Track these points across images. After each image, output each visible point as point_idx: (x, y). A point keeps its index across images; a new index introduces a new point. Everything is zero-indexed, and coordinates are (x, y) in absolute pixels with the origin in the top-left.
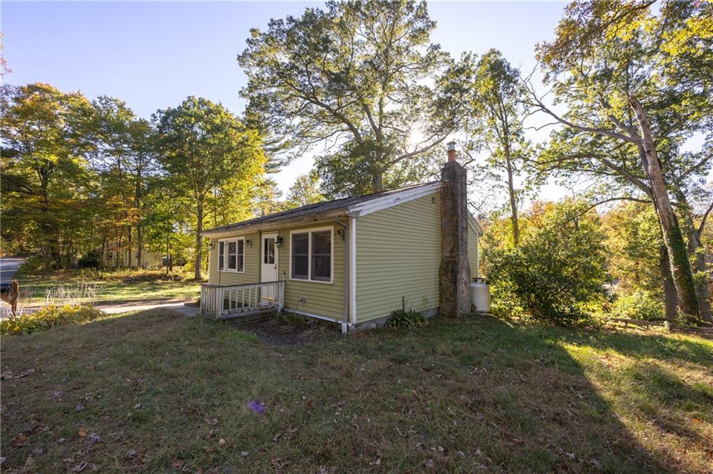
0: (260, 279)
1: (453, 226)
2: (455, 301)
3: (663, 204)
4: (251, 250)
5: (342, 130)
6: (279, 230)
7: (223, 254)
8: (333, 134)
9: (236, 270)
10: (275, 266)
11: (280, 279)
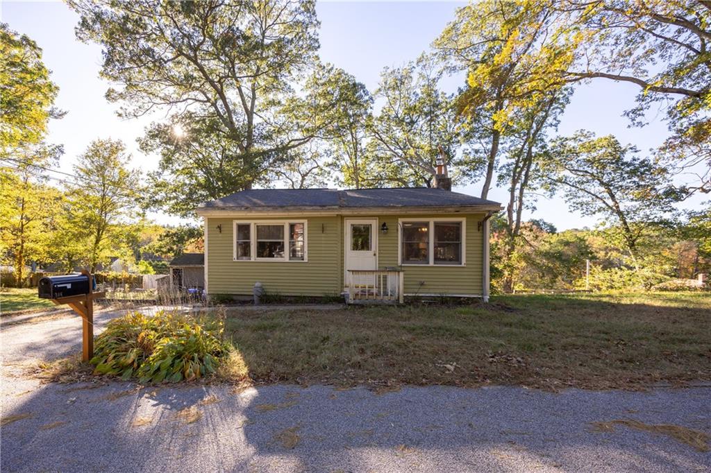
4: (323, 235)
5: (195, 100)
6: (379, 217)
7: (248, 239)
8: (183, 101)
9: (286, 259)
10: (373, 253)
11: (381, 265)
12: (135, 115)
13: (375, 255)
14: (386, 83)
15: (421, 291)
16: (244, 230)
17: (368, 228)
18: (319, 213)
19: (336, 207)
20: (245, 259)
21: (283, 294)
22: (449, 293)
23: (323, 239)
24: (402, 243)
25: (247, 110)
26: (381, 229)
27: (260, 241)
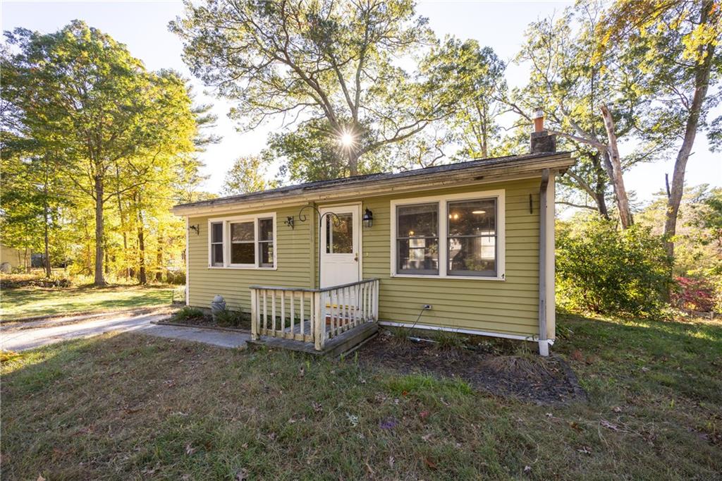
3: (624, 206)
4: (293, 232)
5: (306, 104)
7: (222, 241)
8: (295, 107)
9: (256, 266)
10: (355, 257)
11: (367, 276)
12: (250, 129)
13: (356, 259)
14: (530, 43)
15: (421, 319)
16: (217, 228)
17: (349, 218)
20: (218, 266)
21: (245, 311)
23: (293, 237)
24: (397, 240)
25: (350, 104)
26: (364, 219)
27: (234, 242)
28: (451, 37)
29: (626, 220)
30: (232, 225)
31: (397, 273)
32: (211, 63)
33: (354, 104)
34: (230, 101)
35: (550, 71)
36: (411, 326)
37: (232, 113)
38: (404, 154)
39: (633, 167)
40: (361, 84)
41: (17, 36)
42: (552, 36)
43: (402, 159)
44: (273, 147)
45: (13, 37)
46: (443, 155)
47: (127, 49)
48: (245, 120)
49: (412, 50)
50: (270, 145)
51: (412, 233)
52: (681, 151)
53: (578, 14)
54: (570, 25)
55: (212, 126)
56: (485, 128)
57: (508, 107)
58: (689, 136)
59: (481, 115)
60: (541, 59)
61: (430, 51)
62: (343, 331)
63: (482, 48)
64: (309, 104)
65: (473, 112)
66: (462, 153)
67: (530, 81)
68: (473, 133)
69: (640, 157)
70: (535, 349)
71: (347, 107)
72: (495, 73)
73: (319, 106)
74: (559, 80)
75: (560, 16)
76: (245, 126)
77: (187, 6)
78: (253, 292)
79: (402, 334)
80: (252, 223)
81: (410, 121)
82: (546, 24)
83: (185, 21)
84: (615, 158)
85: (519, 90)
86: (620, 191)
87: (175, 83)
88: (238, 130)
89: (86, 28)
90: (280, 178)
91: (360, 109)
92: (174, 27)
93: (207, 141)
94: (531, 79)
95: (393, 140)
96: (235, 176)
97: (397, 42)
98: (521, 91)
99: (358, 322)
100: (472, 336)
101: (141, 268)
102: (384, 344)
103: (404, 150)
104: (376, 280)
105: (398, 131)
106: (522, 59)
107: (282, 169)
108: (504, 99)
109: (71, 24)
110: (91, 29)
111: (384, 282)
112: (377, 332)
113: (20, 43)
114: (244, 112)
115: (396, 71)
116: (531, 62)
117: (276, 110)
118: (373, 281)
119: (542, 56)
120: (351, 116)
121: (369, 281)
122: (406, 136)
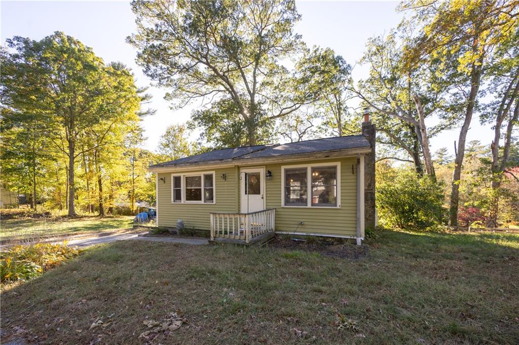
0: (239, 210)
1: (371, 168)
2: (373, 220)
4: (225, 183)
5: (218, 91)
6: (266, 166)
7: (180, 187)
8: (211, 93)
9: (202, 202)
10: (262, 197)
11: (268, 207)
12: (180, 107)
13: (262, 198)
14: (369, 51)
15: (298, 230)
16: (177, 180)
17: (257, 176)
18: (219, 166)
19: (230, 160)
20: (178, 202)
21: (196, 228)
22: (318, 233)
23: (226, 185)
24: (285, 187)
25: (249, 92)
26: (267, 176)
27: (188, 188)
28: (317, 47)
29: (430, 171)
30: (186, 178)
31: (285, 205)
32: (157, 66)
33: (252, 92)
34: (166, 88)
35: (383, 70)
36: (293, 233)
37: (167, 96)
38: (286, 124)
39: (439, 134)
40: (256, 78)
41: (15, 42)
42: (383, 48)
43: (284, 128)
44: (195, 119)
45: (12, 43)
46: (312, 126)
47: (93, 51)
48: (176, 101)
49: (291, 55)
50: (193, 118)
51: (292, 181)
52: (463, 127)
53: (400, 33)
54: (395, 40)
55: (148, 103)
56: (340, 108)
57: (355, 94)
58: (468, 117)
59: (337, 100)
60: (376, 62)
61: (303, 56)
62: (258, 235)
63: (336, 56)
64: (221, 91)
65: (331, 97)
66: (325, 124)
67: (370, 76)
68: (332, 112)
69: (443, 127)
70: (354, 242)
71: (246, 93)
72: (344, 72)
73: (228, 92)
74: (389, 76)
75: (388, 34)
76: (176, 105)
77: (138, 26)
78: (212, 215)
79: (288, 237)
80: (200, 177)
81: (290, 104)
82: (379, 40)
83: (137, 36)
84: (423, 130)
85: (363, 82)
86: (427, 152)
87: (126, 74)
88: (171, 109)
89: (64, 37)
90: (200, 141)
91: (256, 95)
92: (130, 40)
93: (146, 113)
94: (371, 74)
95: (278, 116)
96: (167, 139)
97: (281, 50)
98: (364, 82)
99: (265, 231)
100: (324, 237)
101: (100, 204)
102: (279, 242)
103: (285, 122)
104: (273, 209)
105: (282, 110)
106: (364, 62)
107: (202, 135)
108: (352, 89)
109: (54, 34)
110: (68, 36)
111: (279, 210)
112: (274, 237)
113: (17, 46)
114: (175, 96)
115: (280, 68)
116: (370, 64)
117: (198, 95)
118: (272, 209)
119: (377, 60)
120: (249, 99)
121: (270, 210)
122: (287, 113)
